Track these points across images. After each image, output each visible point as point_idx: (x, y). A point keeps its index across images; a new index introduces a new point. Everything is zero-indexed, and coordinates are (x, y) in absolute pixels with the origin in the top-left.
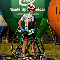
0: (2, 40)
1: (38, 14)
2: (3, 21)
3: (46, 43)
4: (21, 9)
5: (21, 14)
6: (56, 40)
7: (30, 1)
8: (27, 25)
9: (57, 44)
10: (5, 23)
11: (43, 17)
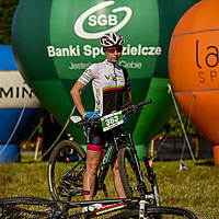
0: (22, 154)
1: (139, 65)
2: (24, 89)
3: (164, 161)
4: (82, 51)
5: (82, 65)
6: (197, 148)
7: (111, 24)
8: (99, 97)
9: (200, 161)
10: (30, 96)
11: (154, 76)
